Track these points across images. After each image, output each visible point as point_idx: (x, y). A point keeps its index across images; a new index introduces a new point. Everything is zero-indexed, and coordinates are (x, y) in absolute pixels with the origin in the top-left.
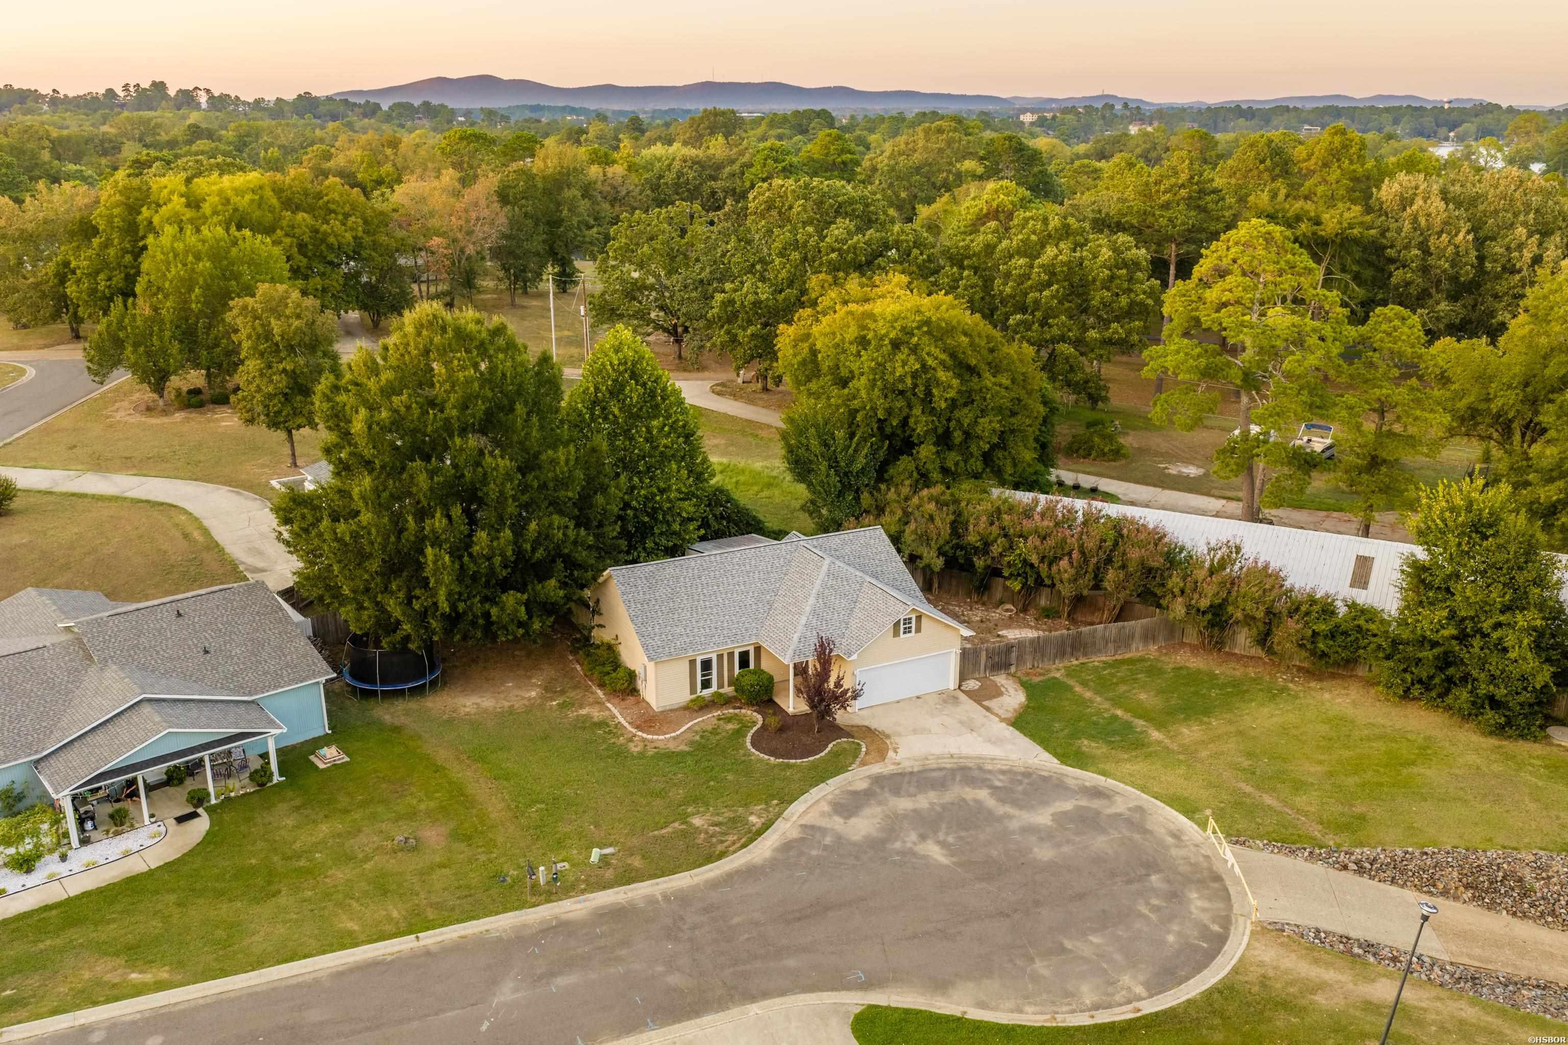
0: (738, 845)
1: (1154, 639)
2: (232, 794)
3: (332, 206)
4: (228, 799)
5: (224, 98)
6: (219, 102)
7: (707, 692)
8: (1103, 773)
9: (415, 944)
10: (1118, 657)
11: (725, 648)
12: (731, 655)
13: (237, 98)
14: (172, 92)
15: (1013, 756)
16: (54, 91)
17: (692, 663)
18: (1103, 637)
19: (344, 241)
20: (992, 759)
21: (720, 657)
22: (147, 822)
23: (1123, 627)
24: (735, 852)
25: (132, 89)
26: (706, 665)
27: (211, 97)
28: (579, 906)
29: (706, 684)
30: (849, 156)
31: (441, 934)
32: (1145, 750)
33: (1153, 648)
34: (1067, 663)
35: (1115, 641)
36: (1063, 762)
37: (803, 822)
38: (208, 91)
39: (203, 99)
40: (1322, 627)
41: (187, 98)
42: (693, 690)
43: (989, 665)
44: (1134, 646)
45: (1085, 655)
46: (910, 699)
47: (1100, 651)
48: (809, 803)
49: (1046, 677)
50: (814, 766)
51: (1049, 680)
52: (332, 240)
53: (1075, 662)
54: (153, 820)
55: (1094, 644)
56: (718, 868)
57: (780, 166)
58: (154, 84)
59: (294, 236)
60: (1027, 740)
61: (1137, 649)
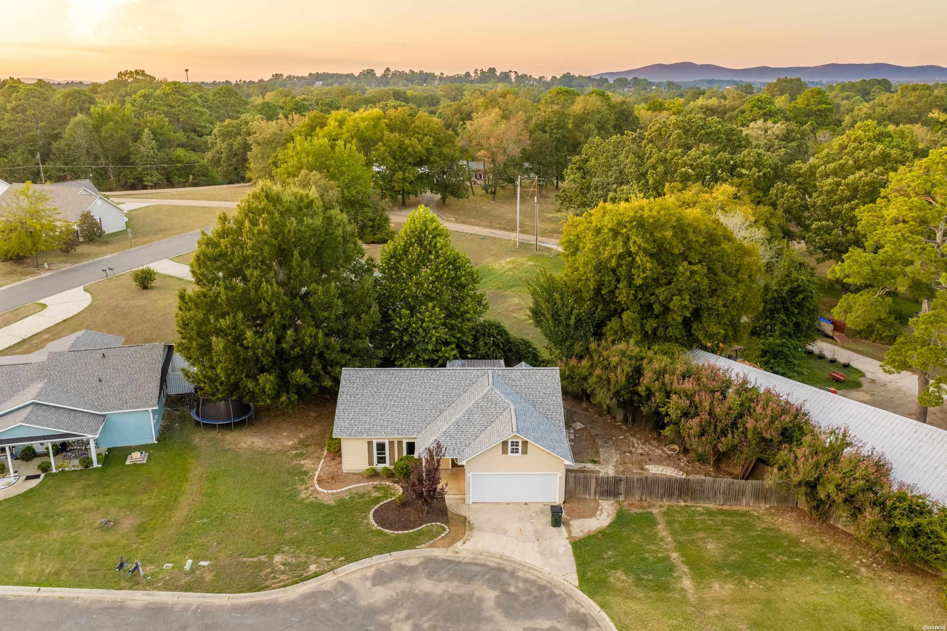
0: (281, 584)
1: (766, 499)
2: (67, 469)
3: (416, 129)
4: (63, 471)
5: (524, 76)
6: (521, 78)
7: (382, 466)
8: (603, 606)
9: (35, 594)
10: (725, 507)
11: (396, 437)
12: (400, 443)
13: (530, 76)
14: (498, 74)
15: (547, 570)
16: (442, 74)
17: (370, 443)
18: (712, 488)
19: (417, 150)
20: (529, 568)
21: (391, 443)
22: (12, 475)
23: (733, 483)
24: (274, 588)
25: (479, 72)
26: (381, 447)
27: (517, 77)
28: (143, 598)
29: (382, 460)
30: (824, 106)
31: (54, 592)
32: (663, 594)
33: (764, 506)
34: (673, 503)
35: (724, 493)
36: (581, 587)
37: (342, 579)
38: (516, 73)
39: (513, 76)
40: (905, 523)
41: (505, 76)
42: (371, 462)
43: (599, 489)
44: (744, 501)
45: (693, 499)
46: (518, 504)
47: (708, 498)
48: (364, 566)
49: (645, 511)
50: (398, 538)
51: (647, 513)
52: (410, 149)
53: (683, 504)
54: (16, 474)
55: (703, 492)
56: (251, 597)
57: (761, 112)
58: (490, 69)
59: (388, 146)
60: (572, 559)
61: (748, 504)
